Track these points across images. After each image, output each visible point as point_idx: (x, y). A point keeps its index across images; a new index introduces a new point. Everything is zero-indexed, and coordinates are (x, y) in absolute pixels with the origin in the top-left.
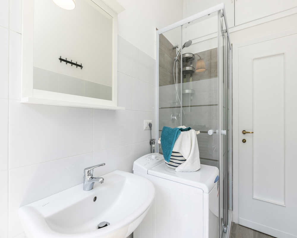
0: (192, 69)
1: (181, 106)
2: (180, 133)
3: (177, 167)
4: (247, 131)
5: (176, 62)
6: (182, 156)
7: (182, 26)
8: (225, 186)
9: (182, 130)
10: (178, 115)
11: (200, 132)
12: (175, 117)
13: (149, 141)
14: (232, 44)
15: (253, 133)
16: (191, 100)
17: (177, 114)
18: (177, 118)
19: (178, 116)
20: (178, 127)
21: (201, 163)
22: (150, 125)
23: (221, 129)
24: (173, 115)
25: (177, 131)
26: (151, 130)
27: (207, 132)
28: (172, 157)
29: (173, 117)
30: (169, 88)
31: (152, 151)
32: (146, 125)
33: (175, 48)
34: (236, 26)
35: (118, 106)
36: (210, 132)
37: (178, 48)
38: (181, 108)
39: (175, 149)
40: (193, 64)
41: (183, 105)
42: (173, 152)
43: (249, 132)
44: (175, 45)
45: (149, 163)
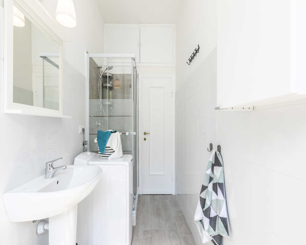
0: (112, 86)
2: (111, 134)
3: (108, 157)
4: (146, 133)
5: (100, 79)
6: (112, 149)
7: (108, 57)
8: (134, 169)
9: (112, 132)
11: (122, 133)
12: (100, 124)
13: (82, 143)
14: (138, 74)
15: (149, 134)
20: (109, 131)
21: (123, 154)
22: (83, 130)
23: (134, 131)
24: (98, 122)
25: (109, 133)
26: (84, 133)
27: (125, 134)
28: (105, 151)
29: (98, 124)
30: (95, 101)
31: (85, 150)
32: (80, 130)
33: (99, 68)
34: (141, 63)
35: (63, 115)
36: (127, 134)
37: (102, 68)
38: (108, 117)
39: (108, 145)
40: (112, 82)
41: (109, 115)
42: (106, 147)
43: (147, 134)
44: (100, 65)
45: (87, 158)
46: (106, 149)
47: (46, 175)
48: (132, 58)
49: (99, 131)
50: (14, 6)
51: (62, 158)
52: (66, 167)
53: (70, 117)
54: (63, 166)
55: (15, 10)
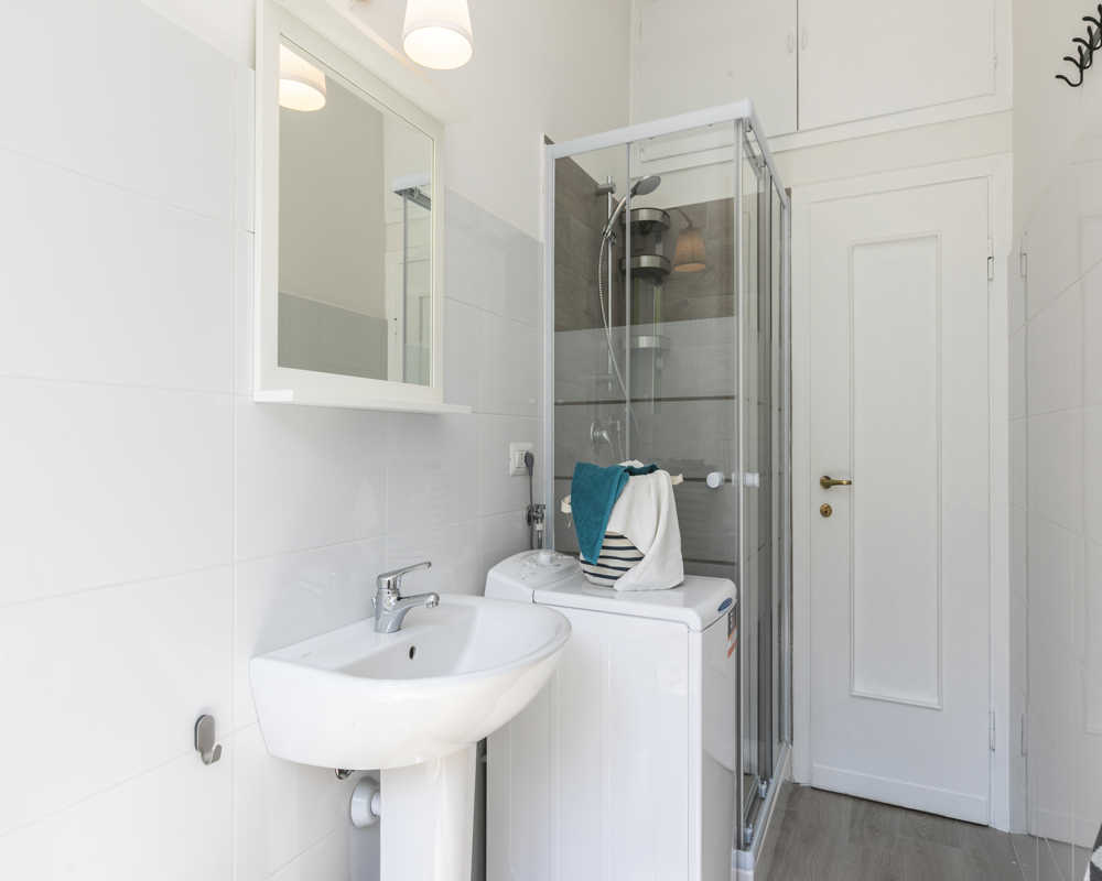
0: (661, 263)
1: (628, 398)
2: (627, 479)
3: (616, 578)
4: (834, 478)
5: (607, 241)
6: (634, 548)
7: (628, 144)
9: (632, 472)
10: (614, 426)
11: (684, 479)
12: (605, 435)
13: (525, 513)
14: (788, 191)
15: (850, 483)
16: (659, 372)
17: (611, 422)
18: (609, 435)
19: (612, 430)
20: (623, 464)
21: (686, 573)
22: (529, 460)
23: (745, 472)
24: (598, 427)
25: (619, 474)
26: (531, 474)
27: (705, 480)
28: (603, 552)
29: (597, 433)
30: (583, 337)
31: (534, 544)
32: (515, 461)
33: (603, 193)
34: (802, 133)
35: (445, 401)
36: (714, 480)
37: (612, 192)
38: (628, 404)
39: (613, 527)
40: (664, 246)
41: (634, 397)
42: (607, 537)
43: (840, 483)
44: (605, 182)
45: (533, 574)
46: (604, 544)
47: (377, 619)
48: (739, 121)
49: (580, 467)
50: (282, 47)
51: (430, 564)
52: (438, 598)
53: (466, 410)
54: (429, 595)
55: (288, 58)
